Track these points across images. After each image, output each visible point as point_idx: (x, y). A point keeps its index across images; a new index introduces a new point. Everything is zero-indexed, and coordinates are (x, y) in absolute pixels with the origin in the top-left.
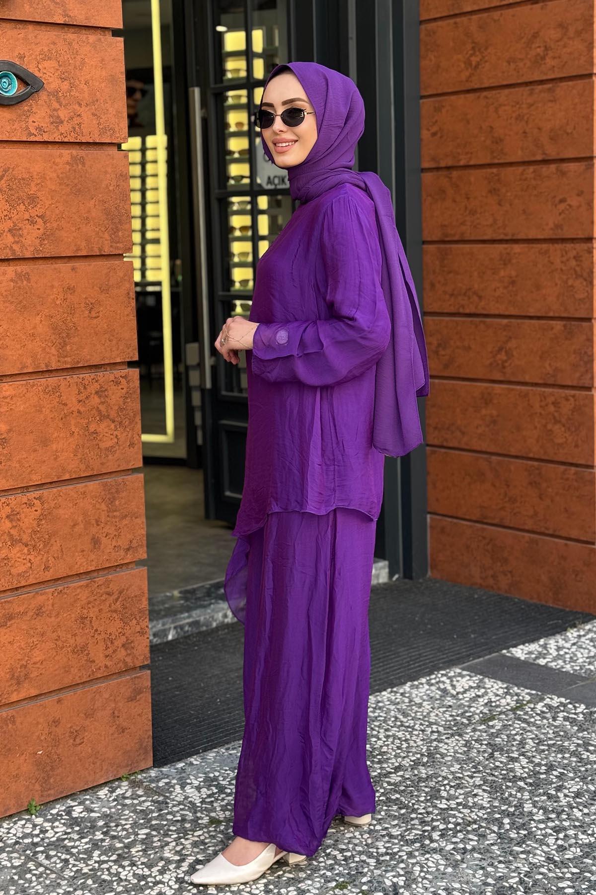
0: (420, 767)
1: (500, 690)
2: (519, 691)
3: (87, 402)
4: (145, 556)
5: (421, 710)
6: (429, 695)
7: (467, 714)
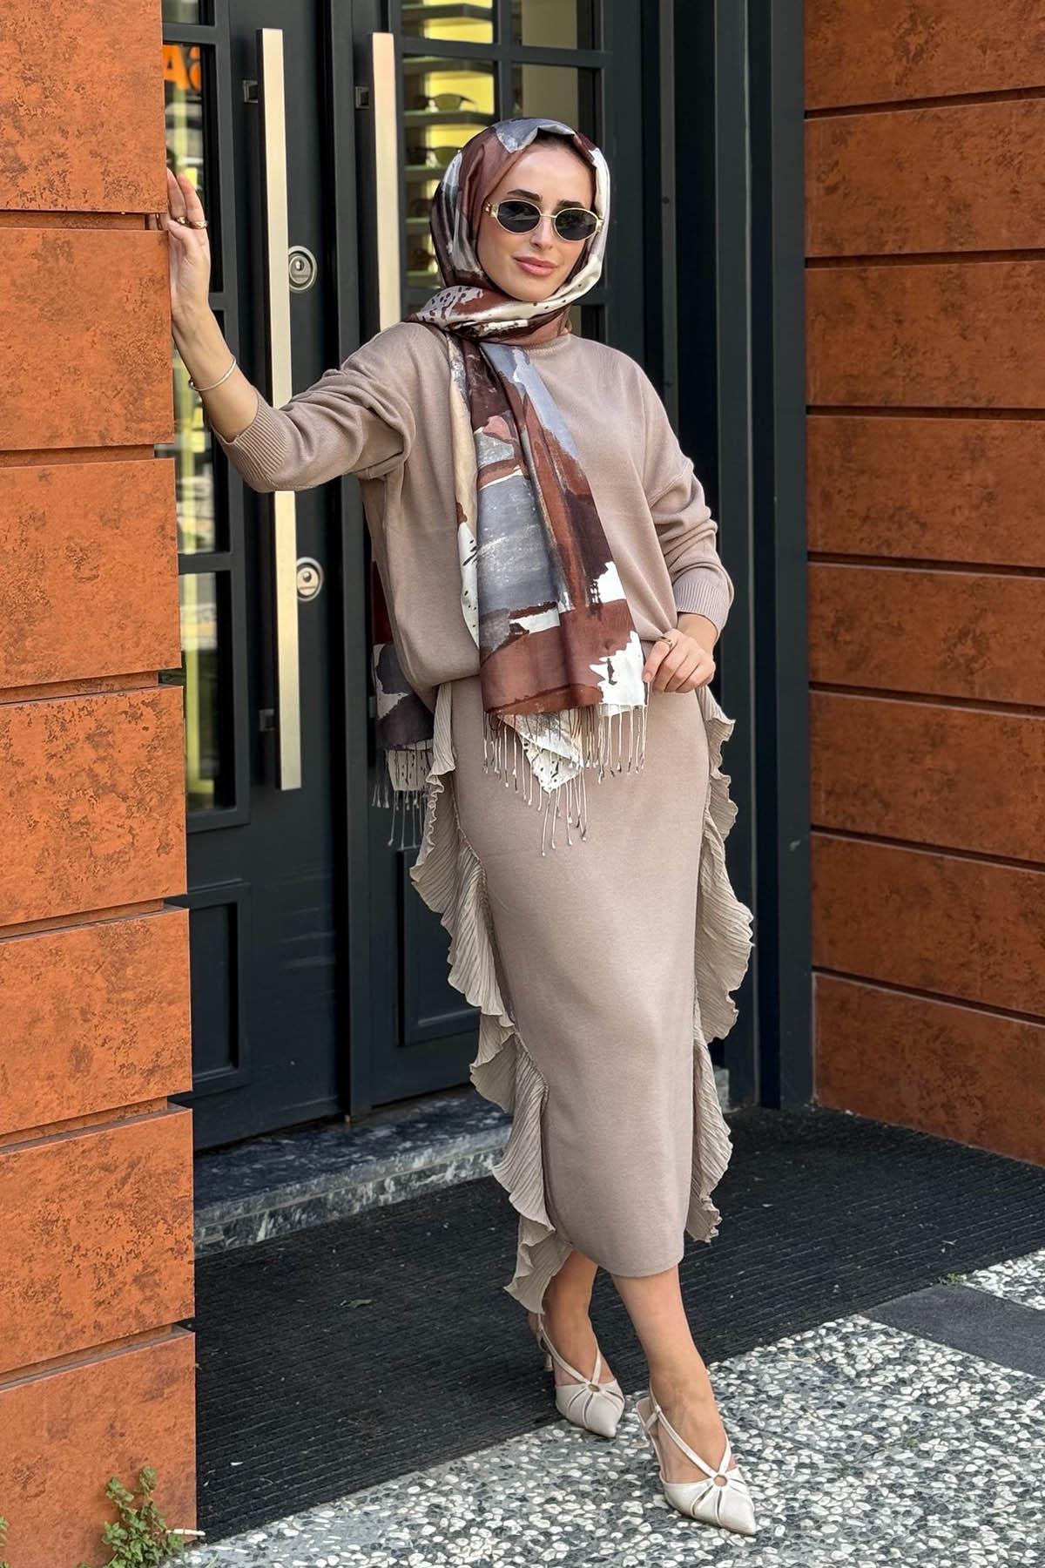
0: (769, 1550)
1: (949, 1367)
2: (988, 1371)
3: (67, 757)
4: (188, 1086)
5: (779, 1413)
6: (798, 1379)
7: (876, 1425)
